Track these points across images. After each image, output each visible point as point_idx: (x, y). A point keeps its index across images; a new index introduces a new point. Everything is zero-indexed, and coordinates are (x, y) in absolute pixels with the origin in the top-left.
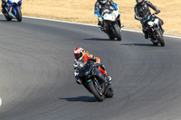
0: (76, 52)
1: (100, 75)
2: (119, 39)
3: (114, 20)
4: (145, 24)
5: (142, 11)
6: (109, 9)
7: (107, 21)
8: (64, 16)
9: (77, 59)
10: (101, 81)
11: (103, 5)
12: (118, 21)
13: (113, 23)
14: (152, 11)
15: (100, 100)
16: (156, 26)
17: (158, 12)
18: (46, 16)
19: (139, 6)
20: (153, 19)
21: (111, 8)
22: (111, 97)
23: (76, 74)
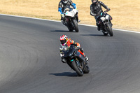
1: (80, 56)
2: (77, 31)
3: (73, 16)
4: (98, 19)
5: (96, 9)
6: (69, 8)
7: (68, 17)
10: (81, 61)
11: (65, 5)
12: (76, 17)
13: (72, 18)
14: (104, 10)
16: (106, 21)
17: (108, 10)
19: (94, 5)
20: (104, 15)
22: (87, 73)
23: (61, 55)
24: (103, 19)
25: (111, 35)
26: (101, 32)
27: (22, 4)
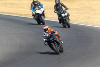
0: (44, 28)
1: (58, 40)
2: (44, 24)
3: (41, 13)
4: (60, 15)
6: (38, 7)
8: (24, 14)
9: (45, 31)
12: (43, 14)
13: (41, 15)
15: (58, 54)
16: (66, 16)
17: (67, 9)
18: (14, 14)
19: (57, 5)
20: (64, 12)
21: (40, 7)
22: (62, 52)
23: (44, 40)
24: (63, 15)
25: (69, 27)
26: (61, 25)
27: (10, 6)
